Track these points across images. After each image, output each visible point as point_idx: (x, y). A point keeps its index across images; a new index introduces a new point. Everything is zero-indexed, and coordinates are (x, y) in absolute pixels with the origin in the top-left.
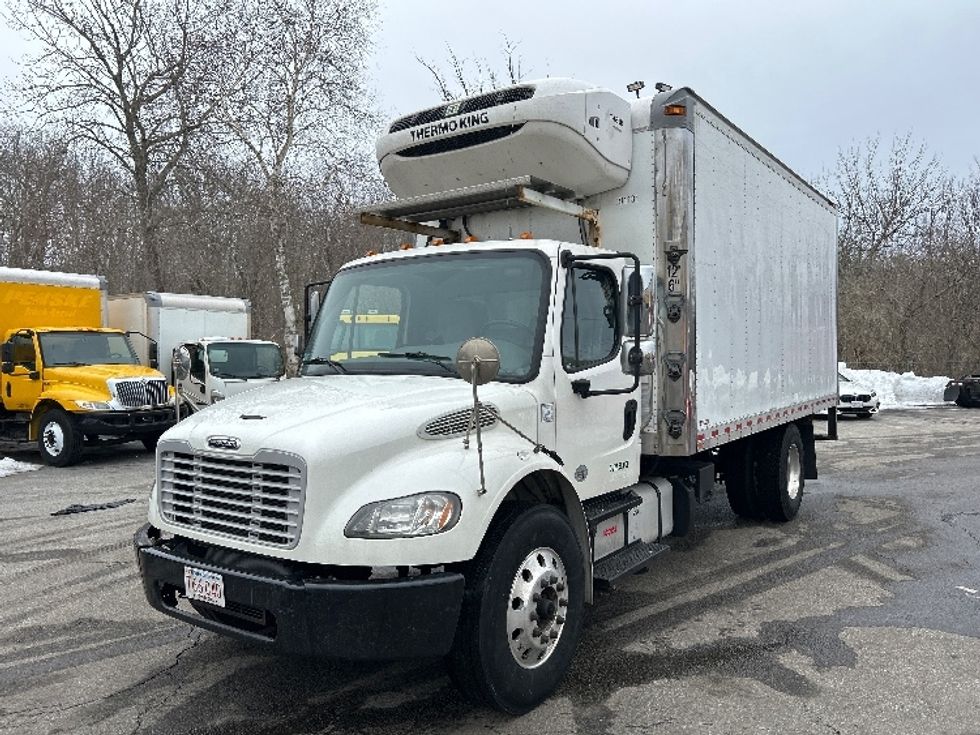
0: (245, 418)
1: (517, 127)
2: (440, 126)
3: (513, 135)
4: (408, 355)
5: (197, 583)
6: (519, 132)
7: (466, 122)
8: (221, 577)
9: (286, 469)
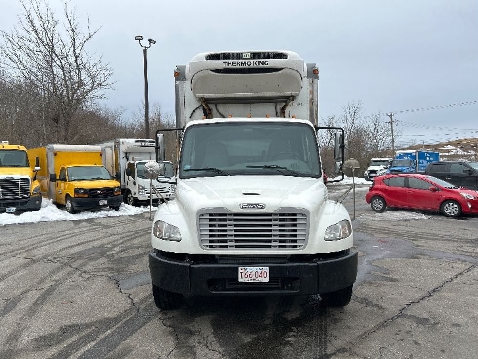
0: (245, 194)
1: (281, 69)
2: (242, 62)
3: (277, 73)
4: (266, 167)
5: (248, 274)
6: (280, 72)
7: (257, 63)
8: (268, 268)
9: (295, 215)
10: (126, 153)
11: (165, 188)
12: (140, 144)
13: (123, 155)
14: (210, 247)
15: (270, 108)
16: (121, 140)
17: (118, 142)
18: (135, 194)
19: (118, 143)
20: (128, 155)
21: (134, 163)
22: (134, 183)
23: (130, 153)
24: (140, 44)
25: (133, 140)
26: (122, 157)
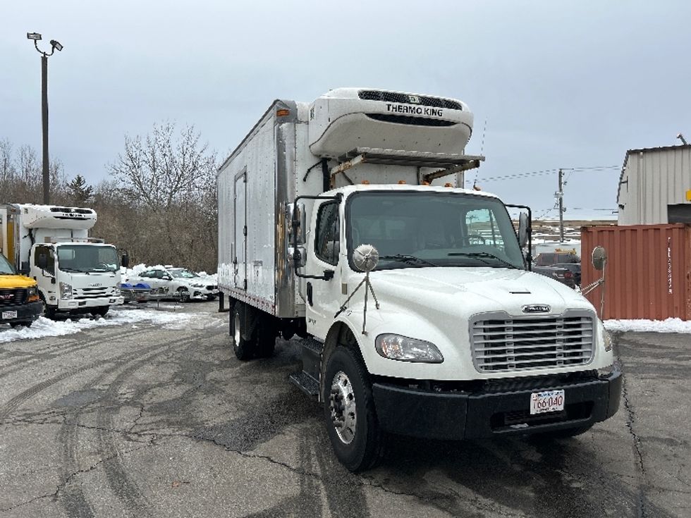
0: (513, 293)
1: (454, 124)
2: (410, 108)
3: (449, 127)
4: (474, 255)
5: (541, 402)
6: (452, 127)
7: (429, 112)
8: (563, 391)
9: (579, 319)
10: (30, 230)
11: (106, 288)
12: (60, 214)
13: (23, 233)
14: (486, 369)
15: (411, 173)
16: (22, 207)
17: (15, 211)
18: (52, 299)
19: (13, 212)
20: (33, 232)
21: (52, 248)
22: (53, 281)
23: (37, 229)
24: (36, 47)
25: (47, 208)
26: (22, 235)
